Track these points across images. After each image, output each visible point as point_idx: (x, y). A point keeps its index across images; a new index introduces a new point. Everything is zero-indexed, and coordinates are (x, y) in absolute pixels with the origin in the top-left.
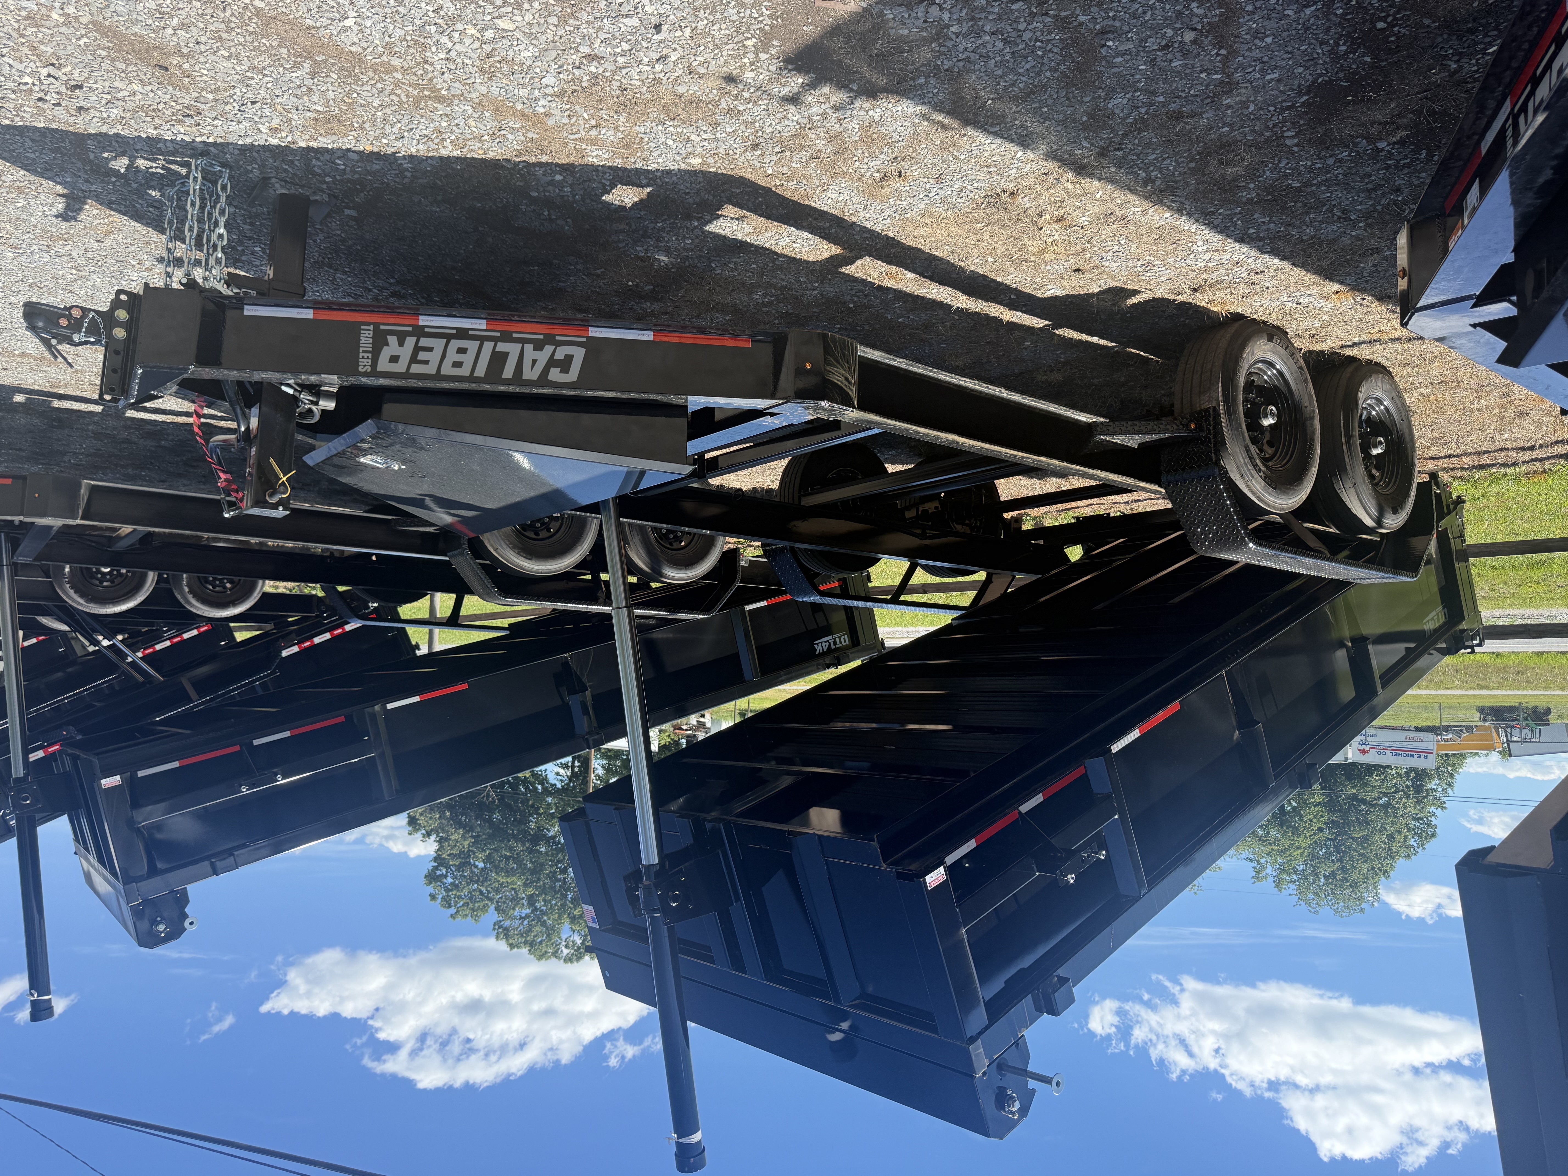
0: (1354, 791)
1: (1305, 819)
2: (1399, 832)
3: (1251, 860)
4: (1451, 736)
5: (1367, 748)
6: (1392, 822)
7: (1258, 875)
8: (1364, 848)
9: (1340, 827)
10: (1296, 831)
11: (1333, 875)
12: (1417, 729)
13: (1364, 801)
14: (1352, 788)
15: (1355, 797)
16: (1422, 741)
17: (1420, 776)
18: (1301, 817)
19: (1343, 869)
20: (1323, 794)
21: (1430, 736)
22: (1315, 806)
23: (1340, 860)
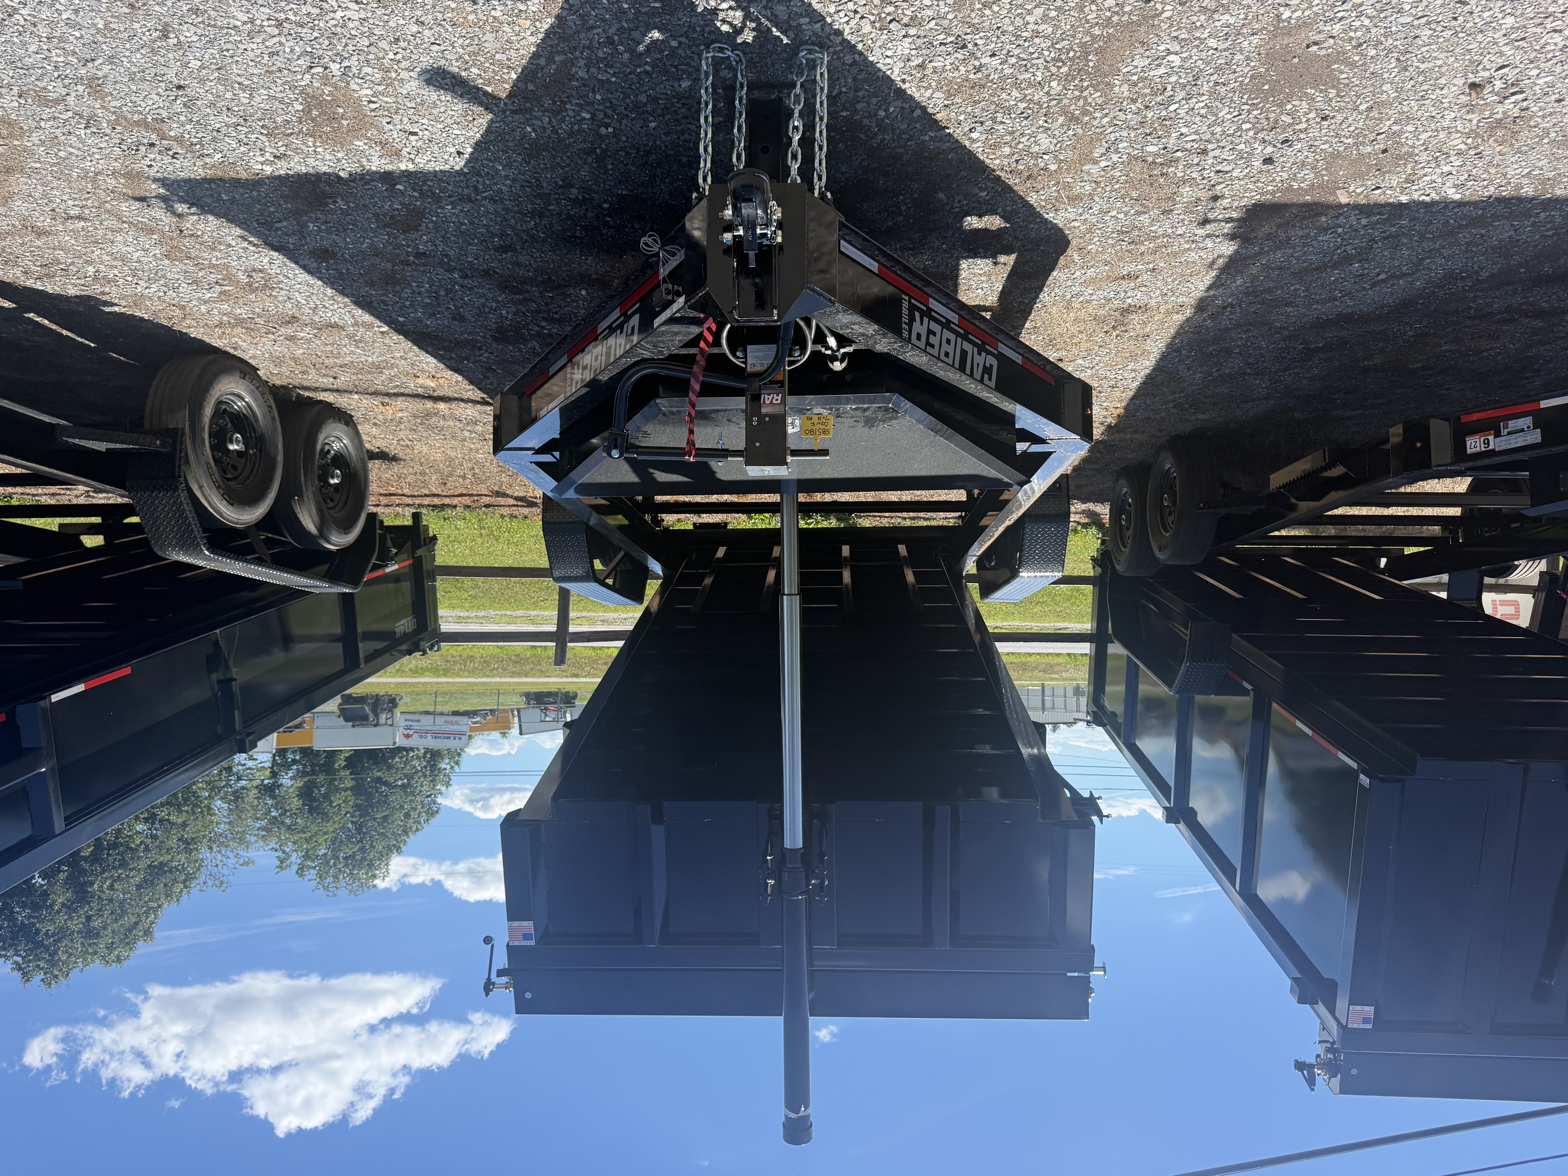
0: (380, 774)
1: (334, 804)
2: (415, 809)
3: (276, 850)
4: (478, 719)
5: (411, 732)
6: (410, 801)
7: (282, 863)
8: (384, 827)
9: (362, 811)
10: (326, 817)
11: (353, 856)
12: (456, 713)
13: (386, 784)
14: (378, 771)
15: (379, 780)
16: (458, 724)
17: (434, 756)
18: (331, 802)
19: (363, 850)
20: (352, 779)
21: (465, 719)
22: (345, 791)
23: (361, 841)
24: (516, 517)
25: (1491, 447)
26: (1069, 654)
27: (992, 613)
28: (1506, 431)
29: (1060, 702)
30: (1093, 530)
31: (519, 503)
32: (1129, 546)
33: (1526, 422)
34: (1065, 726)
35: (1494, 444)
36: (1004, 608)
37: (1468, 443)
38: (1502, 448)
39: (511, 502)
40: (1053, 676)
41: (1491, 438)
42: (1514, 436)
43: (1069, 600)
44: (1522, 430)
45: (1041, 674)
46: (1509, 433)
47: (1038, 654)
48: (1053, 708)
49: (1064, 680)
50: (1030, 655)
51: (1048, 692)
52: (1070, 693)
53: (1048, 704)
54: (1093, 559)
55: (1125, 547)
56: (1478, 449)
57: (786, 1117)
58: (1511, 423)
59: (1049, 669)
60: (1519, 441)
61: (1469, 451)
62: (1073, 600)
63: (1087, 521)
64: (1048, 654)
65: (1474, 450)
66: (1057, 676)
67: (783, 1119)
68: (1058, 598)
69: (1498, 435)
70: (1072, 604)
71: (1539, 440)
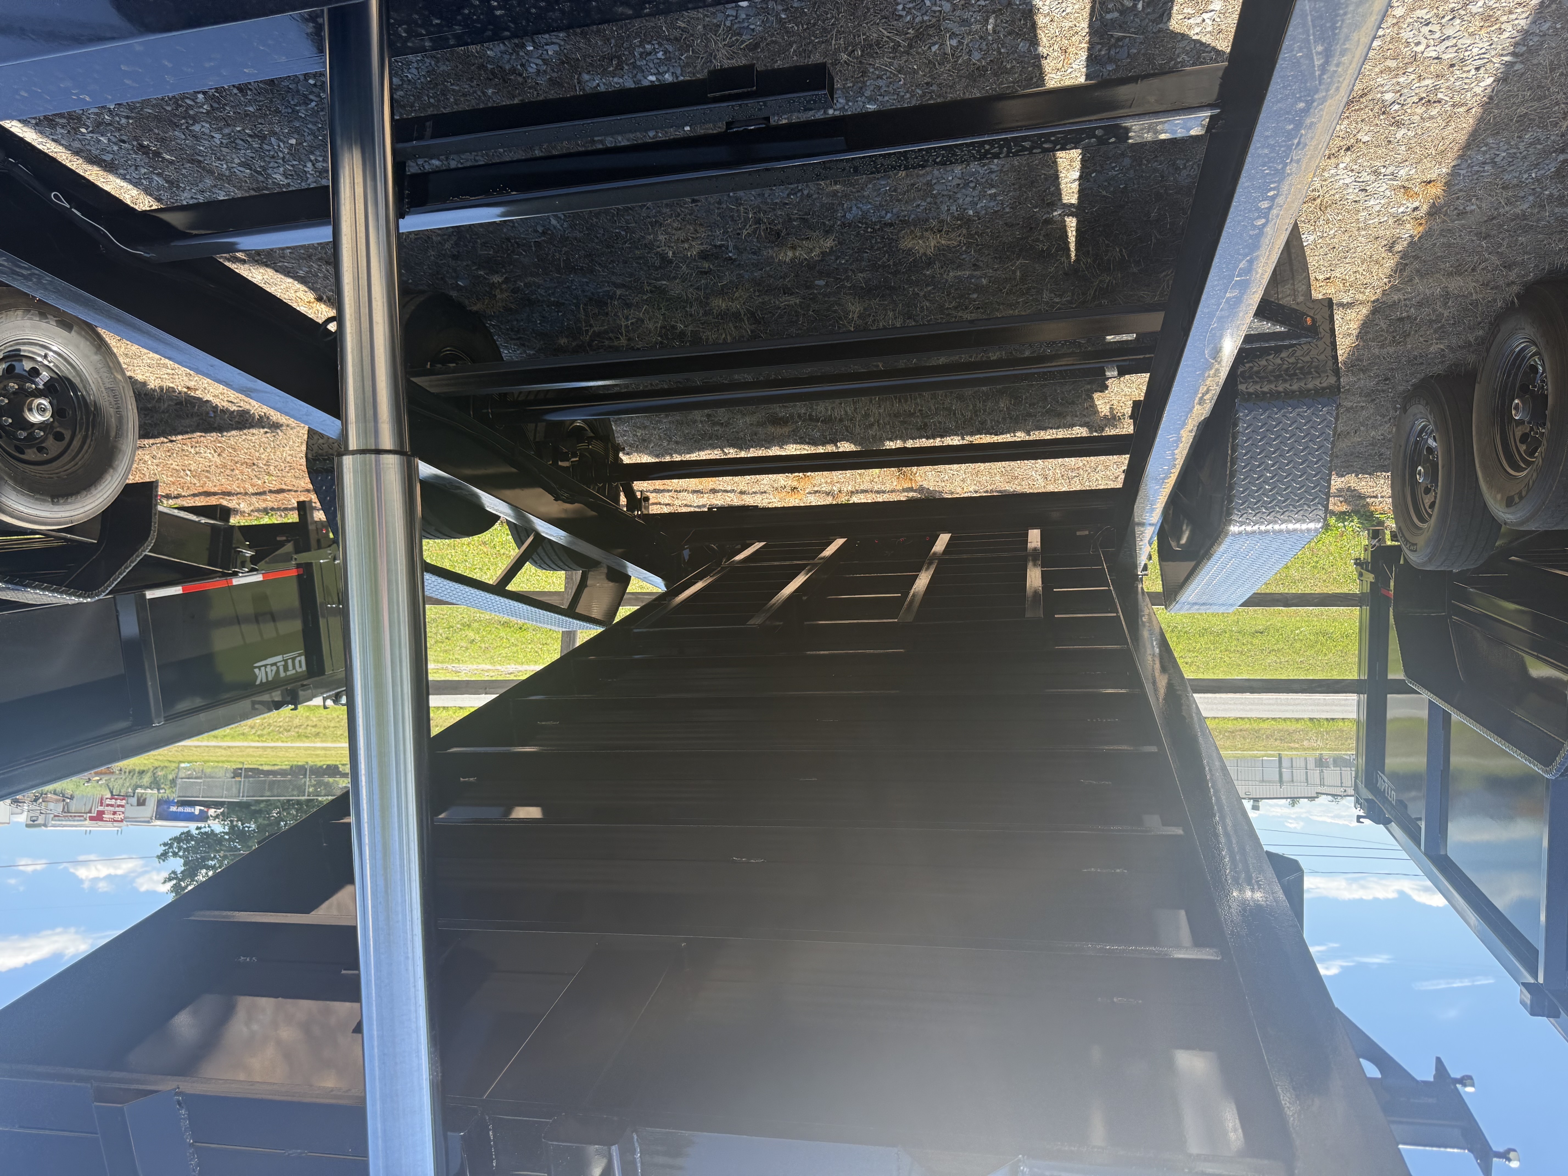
26: (1311, 719)
27: (1211, 665)
29: (1300, 775)
30: (1354, 524)
32: (1433, 521)
34: (1306, 800)
36: (1226, 659)
40: (1292, 745)
43: (1312, 647)
45: (1278, 743)
47: (1273, 719)
48: (1293, 781)
49: (1305, 749)
50: (1264, 720)
51: (1286, 763)
52: (1311, 764)
53: (1286, 776)
54: (1358, 563)
55: (1423, 520)
59: (1287, 737)
62: (1319, 646)
63: (1344, 508)
64: (1285, 720)
66: (1297, 746)
68: (1298, 645)
70: (1317, 653)
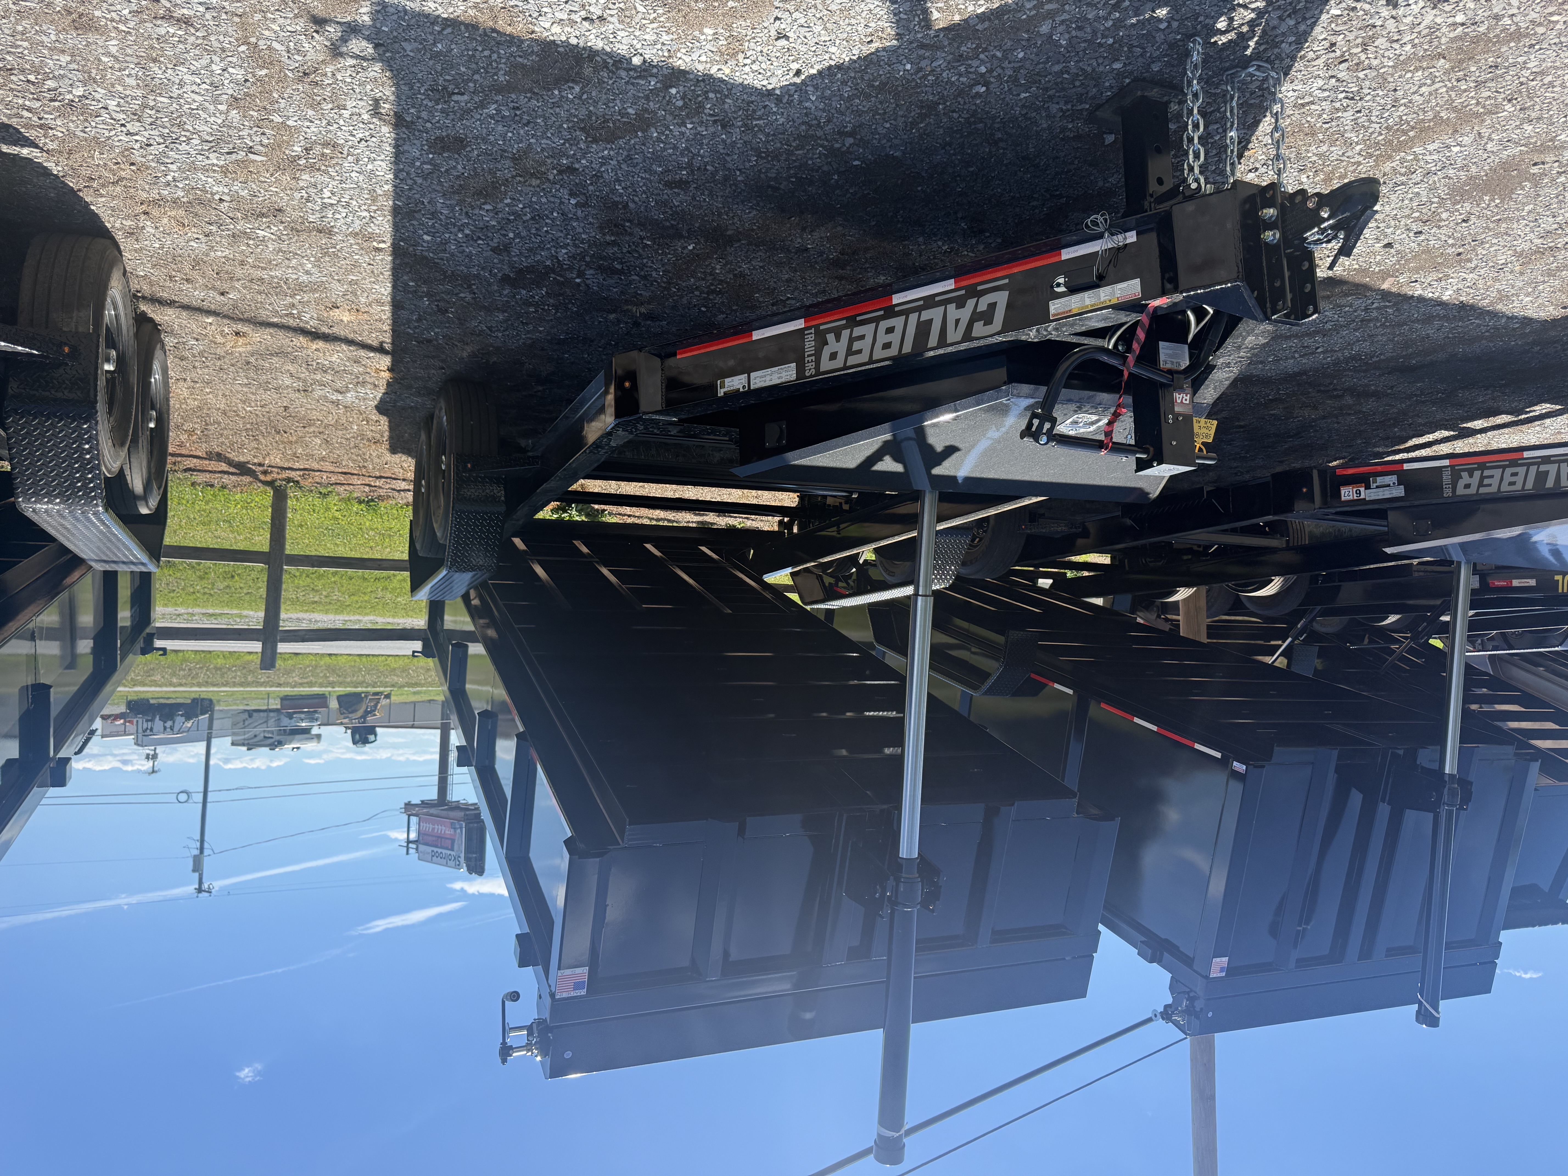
24: (212, 486)
25: (1362, 496)
28: (1375, 485)
31: (232, 470)
33: (1392, 479)
35: (1364, 494)
37: (1343, 492)
38: (1372, 498)
39: (224, 467)
41: (1362, 489)
42: (1381, 489)
44: (1389, 486)
46: (1377, 487)
56: (1351, 497)
57: (879, 1135)
58: (1379, 479)
60: (1386, 494)
61: (1343, 498)
65: (1348, 498)
67: (876, 1137)
69: (1368, 487)
71: (1403, 494)
